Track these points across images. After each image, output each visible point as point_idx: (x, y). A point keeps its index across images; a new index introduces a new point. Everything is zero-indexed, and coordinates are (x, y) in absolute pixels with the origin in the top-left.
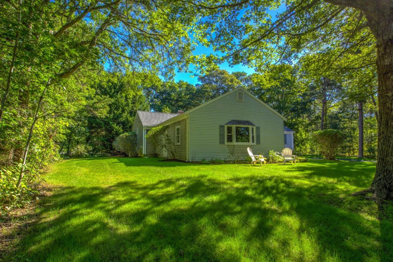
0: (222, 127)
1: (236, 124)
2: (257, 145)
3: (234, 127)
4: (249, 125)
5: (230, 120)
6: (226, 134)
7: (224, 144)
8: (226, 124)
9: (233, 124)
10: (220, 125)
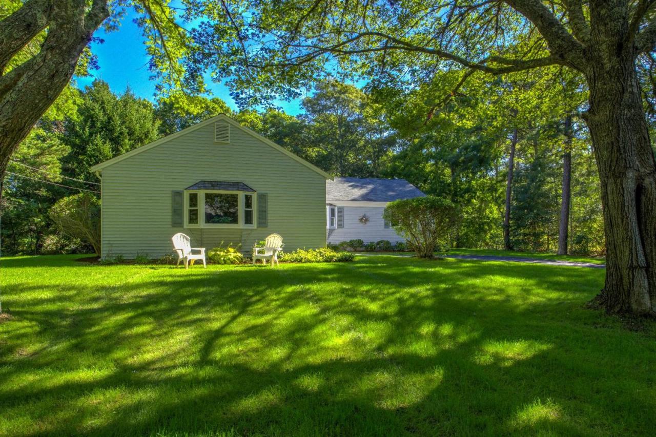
0: (178, 194)
1: (206, 188)
2: (260, 229)
3: (201, 194)
4: (238, 189)
5: (198, 181)
6: (186, 207)
7: (183, 227)
8: (186, 189)
9: (200, 188)
10: (173, 191)
